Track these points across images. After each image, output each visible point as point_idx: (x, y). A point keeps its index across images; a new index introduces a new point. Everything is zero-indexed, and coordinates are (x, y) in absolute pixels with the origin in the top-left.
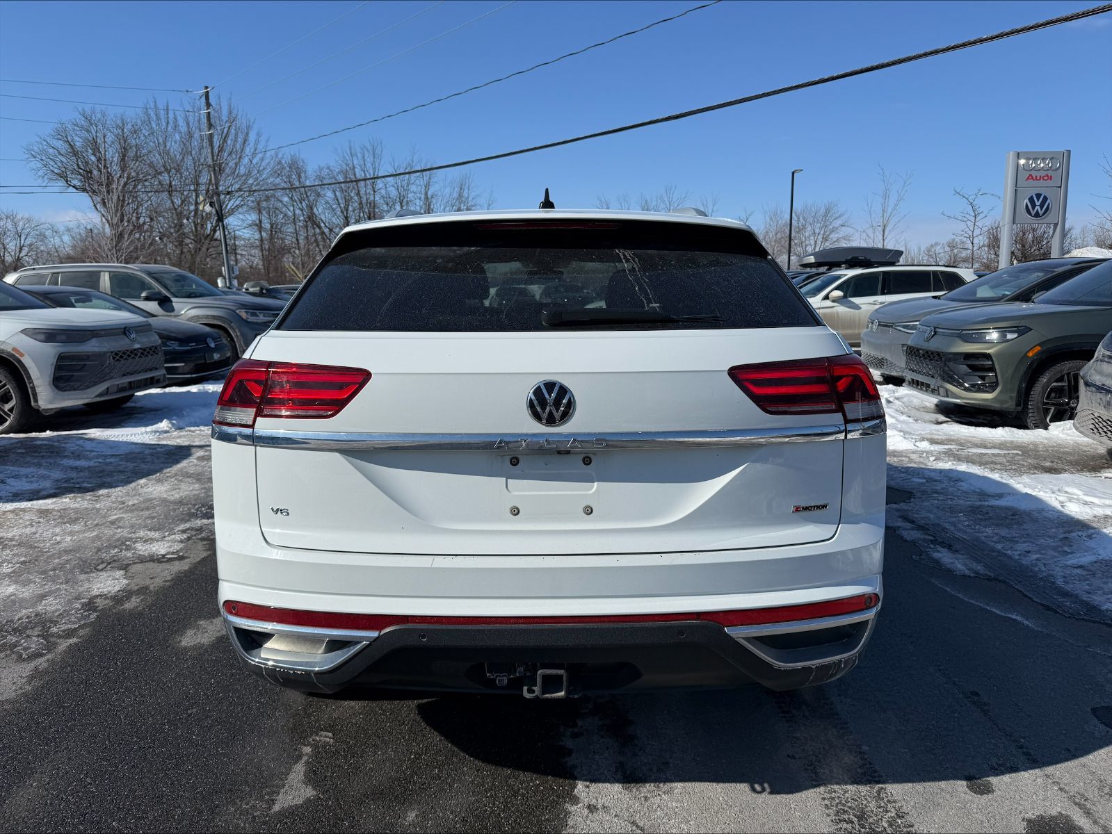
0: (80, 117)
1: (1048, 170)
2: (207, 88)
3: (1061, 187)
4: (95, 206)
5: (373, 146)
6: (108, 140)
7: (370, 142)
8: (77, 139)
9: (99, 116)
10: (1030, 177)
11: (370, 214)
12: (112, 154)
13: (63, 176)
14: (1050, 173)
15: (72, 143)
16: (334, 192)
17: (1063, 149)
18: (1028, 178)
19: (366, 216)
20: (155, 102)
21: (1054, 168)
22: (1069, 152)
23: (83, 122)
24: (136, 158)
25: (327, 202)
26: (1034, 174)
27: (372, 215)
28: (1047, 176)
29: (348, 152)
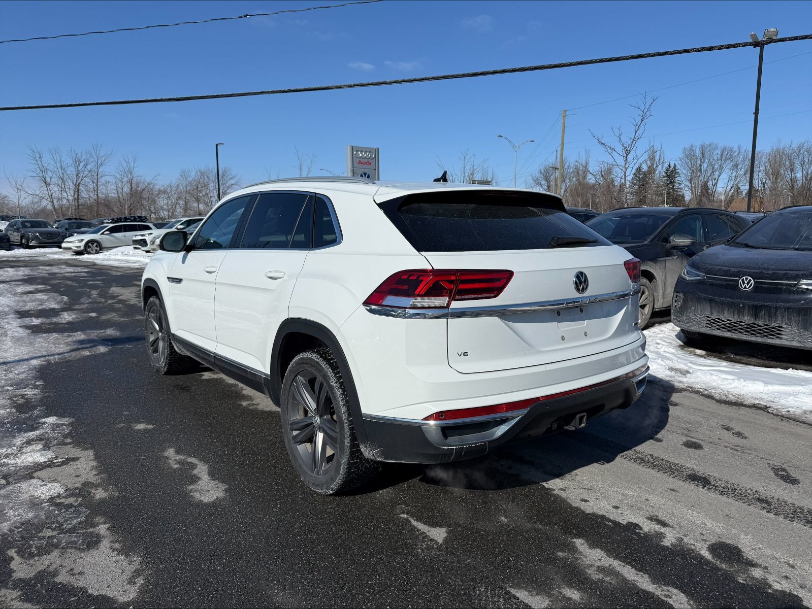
1: (368, 159)
3: (376, 170)
10: (360, 162)
14: (370, 161)
17: (375, 147)
18: (359, 163)
21: (371, 158)
22: (378, 149)
26: (362, 160)
28: (368, 162)
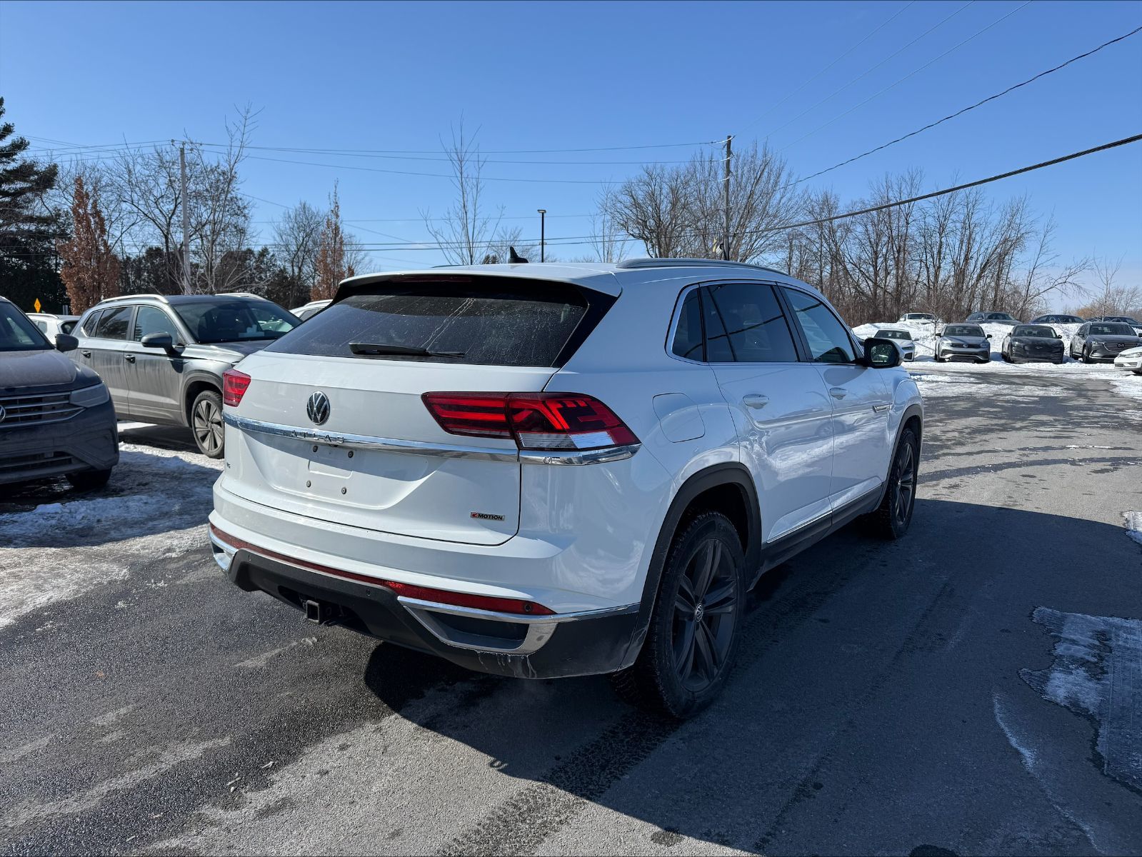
0: (644, 173)
2: (729, 137)
4: (648, 250)
5: (912, 177)
6: (664, 191)
7: (909, 173)
8: (640, 192)
9: (658, 171)
11: (900, 247)
12: (665, 206)
13: (625, 226)
15: (635, 197)
16: (866, 226)
19: (895, 249)
20: (702, 153)
23: (646, 178)
24: (684, 207)
25: (857, 237)
27: (902, 248)
29: (884, 184)
